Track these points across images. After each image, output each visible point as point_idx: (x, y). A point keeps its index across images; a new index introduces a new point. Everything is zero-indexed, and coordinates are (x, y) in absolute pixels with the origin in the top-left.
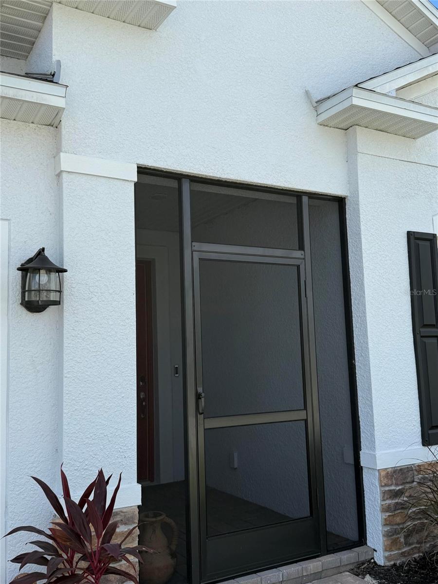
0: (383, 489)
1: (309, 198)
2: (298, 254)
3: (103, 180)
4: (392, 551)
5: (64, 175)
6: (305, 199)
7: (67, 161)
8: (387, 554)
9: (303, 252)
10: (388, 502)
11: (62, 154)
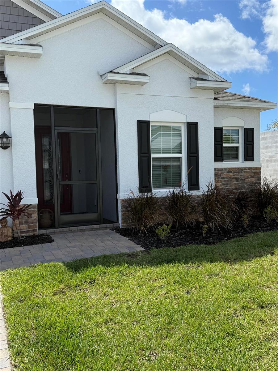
0: (122, 205)
1: (100, 109)
3: (23, 109)
4: (124, 224)
5: (11, 109)
7: (11, 105)
9: (97, 129)
11: (10, 103)
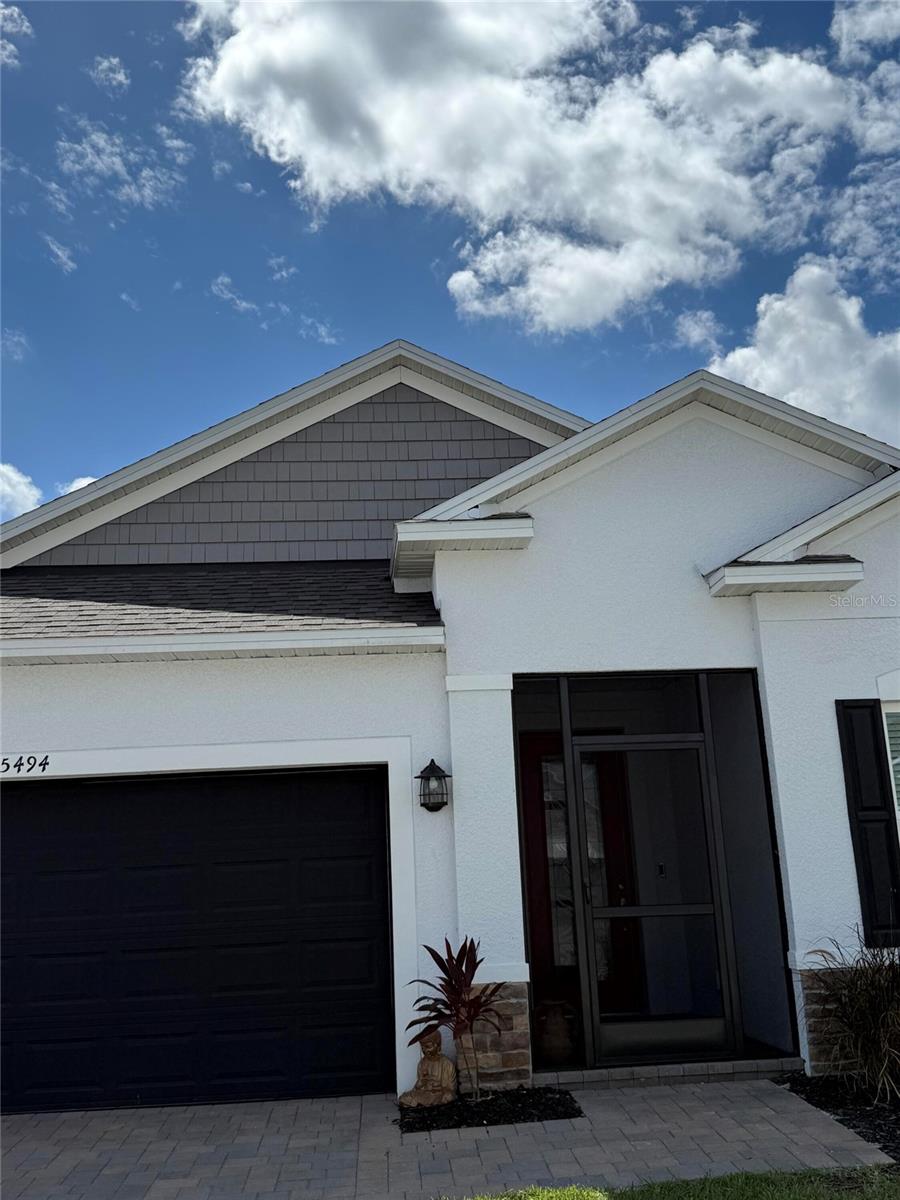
0: (807, 992)
1: (707, 674)
2: (697, 737)
3: (482, 693)
4: (819, 1061)
5: (450, 694)
6: (702, 677)
7: (451, 683)
8: (813, 1063)
9: (702, 734)
10: (814, 1007)
11: (447, 677)
